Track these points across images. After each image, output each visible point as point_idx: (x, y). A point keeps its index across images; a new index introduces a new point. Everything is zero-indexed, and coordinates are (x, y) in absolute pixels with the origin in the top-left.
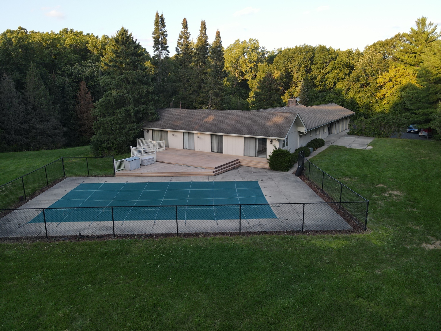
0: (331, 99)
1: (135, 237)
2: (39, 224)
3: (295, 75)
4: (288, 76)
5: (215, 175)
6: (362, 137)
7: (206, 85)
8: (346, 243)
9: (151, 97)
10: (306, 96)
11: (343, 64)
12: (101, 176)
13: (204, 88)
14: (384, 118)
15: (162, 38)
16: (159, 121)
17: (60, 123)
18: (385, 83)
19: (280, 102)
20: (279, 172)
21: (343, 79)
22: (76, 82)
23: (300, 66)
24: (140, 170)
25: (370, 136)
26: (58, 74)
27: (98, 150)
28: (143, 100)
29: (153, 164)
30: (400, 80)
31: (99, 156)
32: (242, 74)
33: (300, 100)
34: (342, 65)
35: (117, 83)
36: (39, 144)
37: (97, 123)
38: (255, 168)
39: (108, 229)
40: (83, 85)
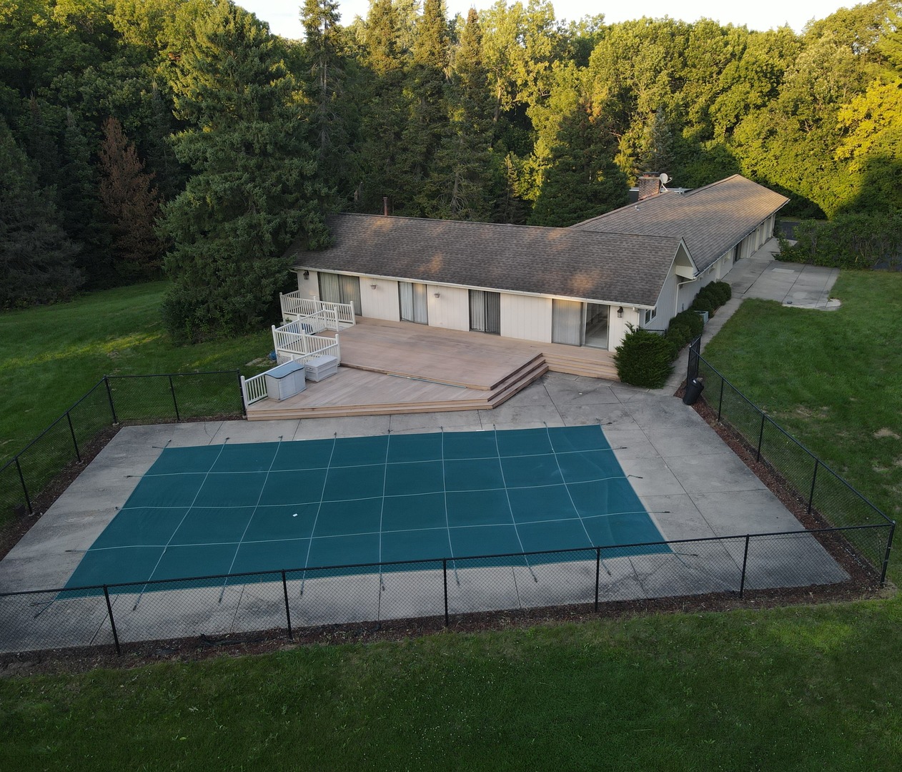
0: (728, 157)
1: (342, 635)
2: (88, 600)
3: (644, 96)
4: (625, 96)
5: (495, 407)
6: (809, 267)
7: (446, 152)
8: (846, 631)
9: (310, 188)
10: (668, 149)
11: (759, 69)
12: (211, 420)
13: (441, 160)
14: (863, 223)
15: (326, 25)
16: (334, 250)
17: (62, 234)
18: (856, 122)
19: (614, 174)
20: (642, 390)
21: (758, 107)
22: (93, 118)
23: (657, 72)
24: (306, 397)
25: (827, 266)
26: (41, 96)
27: (182, 325)
28: (290, 198)
29: (336, 377)
30: (891, 115)
31: (187, 340)
32: (512, 88)
33: (669, 179)
34: (757, 72)
35: (221, 155)
36: (13, 290)
37: (174, 257)
38: (585, 378)
39: (271, 609)
40: (112, 127)
